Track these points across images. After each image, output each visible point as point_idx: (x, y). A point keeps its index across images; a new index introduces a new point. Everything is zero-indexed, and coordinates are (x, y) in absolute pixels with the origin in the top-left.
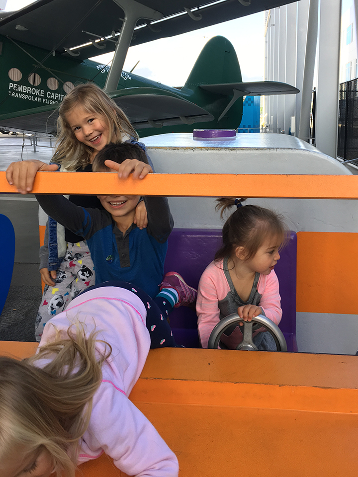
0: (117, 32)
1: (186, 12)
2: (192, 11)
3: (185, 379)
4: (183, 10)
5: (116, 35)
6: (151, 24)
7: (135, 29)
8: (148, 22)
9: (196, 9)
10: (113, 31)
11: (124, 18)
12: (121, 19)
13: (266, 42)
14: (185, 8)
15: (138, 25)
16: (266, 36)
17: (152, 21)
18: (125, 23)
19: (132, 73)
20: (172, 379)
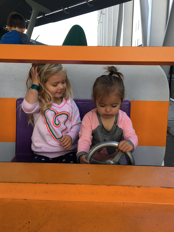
0: (29, 19)
1: (62, 10)
2: (65, 9)
3: (74, 183)
4: (61, 9)
5: (28, 21)
6: (45, 15)
7: (37, 18)
8: (44, 14)
9: (67, 8)
10: (27, 19)
11: (32, 11)
12: (30, 12)
13: (98, 31)
14: (62, 7)
15: (39, 16)
16: (98, 28)
17: (46, 14)
18: (32, 14)
19: (36, 40)
20: (65, 184)
